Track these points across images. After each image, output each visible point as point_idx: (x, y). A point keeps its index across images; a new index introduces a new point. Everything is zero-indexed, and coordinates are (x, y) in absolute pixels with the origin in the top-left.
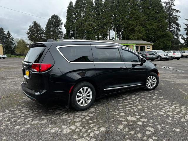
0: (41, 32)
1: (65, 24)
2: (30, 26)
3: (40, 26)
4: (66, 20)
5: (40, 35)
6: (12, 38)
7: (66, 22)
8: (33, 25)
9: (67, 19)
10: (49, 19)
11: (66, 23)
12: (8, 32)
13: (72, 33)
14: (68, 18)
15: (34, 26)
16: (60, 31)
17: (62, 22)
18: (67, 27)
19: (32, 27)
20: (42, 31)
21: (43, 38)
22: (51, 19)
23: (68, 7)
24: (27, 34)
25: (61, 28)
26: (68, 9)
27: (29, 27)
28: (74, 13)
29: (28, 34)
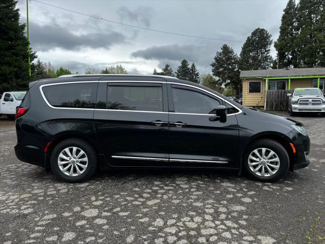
0: (233, 61)
1: (275, 43)
2: (218, 53)
3: (232, 52)
4: (279, 34)
5: (232, 66)
6: (197, 75)
7: (278, 38)
8: (221, 51)
9: (281, 32)
10: (248, 38)
11: (278, 40)
12: (193, 65)
13: (290, 57)
14: (283, 30)
15: (223, 52)
16: (266, 57)
17: (271, 39)
18: (279, 47)
19: (220, 54)
20: (234, 59)
21: (235, 70)
22: (252, 37)
23: (285, 10)
24: (211, 67)
25: (269, 50)
26: (284, 13)
27: (215, 55)
28: (297, 19)
29: (213, 66)
